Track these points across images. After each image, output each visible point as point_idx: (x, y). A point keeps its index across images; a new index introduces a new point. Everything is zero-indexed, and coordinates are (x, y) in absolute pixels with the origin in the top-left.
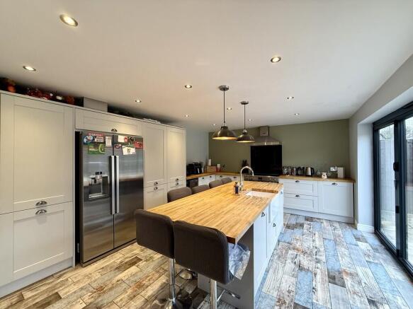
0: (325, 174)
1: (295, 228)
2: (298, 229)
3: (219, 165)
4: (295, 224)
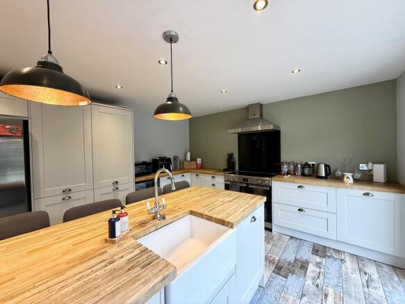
0: (349, 175)
1: (290, 274)
2: (295, 276)
3: (200, 159)
4: (292, 262)
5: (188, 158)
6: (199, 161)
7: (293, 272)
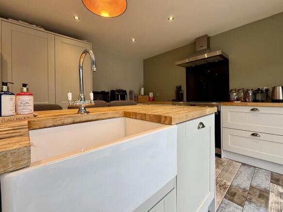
1: (247, 203)
2: (253, 205)
3: (152, 93)
4: (248, 189)
5: (142, 92)
6: (151, 95)
7: (250, 201)
